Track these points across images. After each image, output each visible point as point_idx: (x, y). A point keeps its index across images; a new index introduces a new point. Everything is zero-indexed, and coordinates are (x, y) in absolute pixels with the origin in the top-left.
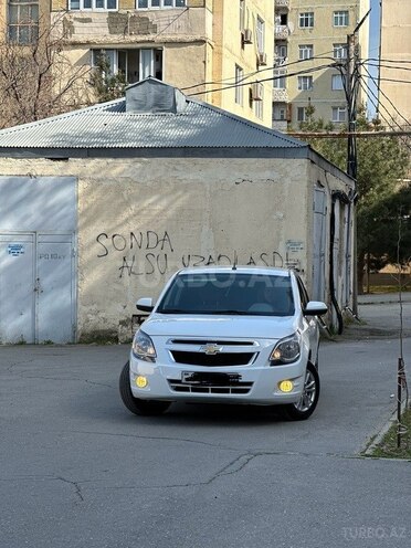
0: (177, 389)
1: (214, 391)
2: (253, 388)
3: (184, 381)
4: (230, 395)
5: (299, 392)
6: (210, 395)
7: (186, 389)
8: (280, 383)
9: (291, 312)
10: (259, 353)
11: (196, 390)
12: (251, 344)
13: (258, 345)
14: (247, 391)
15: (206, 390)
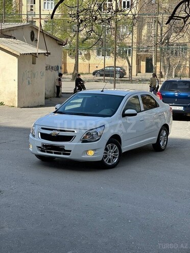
0: (41, 151)
1: (55, 153)
2: (71, 153)
4: (62, 156)
6: (53, 155)
10: (75, 136)
11: (48, 152)
12: (74, 132)
13: (76, 132)
14: (69, 154)
15: (52, 153)
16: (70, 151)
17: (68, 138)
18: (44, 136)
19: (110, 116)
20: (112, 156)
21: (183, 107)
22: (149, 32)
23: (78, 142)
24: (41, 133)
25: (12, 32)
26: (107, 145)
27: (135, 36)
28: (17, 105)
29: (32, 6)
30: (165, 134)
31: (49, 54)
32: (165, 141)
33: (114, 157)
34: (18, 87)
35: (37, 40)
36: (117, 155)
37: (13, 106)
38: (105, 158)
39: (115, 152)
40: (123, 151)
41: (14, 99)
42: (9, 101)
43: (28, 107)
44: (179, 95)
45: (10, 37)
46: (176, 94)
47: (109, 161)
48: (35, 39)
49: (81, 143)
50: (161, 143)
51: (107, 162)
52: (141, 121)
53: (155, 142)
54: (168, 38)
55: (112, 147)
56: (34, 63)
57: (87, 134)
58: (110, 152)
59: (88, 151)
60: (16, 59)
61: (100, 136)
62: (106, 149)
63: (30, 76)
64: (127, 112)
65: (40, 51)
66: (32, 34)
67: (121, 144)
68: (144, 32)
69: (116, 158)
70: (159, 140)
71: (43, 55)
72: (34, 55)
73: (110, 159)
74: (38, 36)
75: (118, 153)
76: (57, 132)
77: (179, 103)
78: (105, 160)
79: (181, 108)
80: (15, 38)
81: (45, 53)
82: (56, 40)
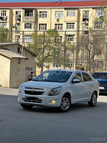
4: (37, 103)
6: (32, 103)
10: (45, 92)
11: (28, 101)
12: (44, 89)
13: (45, 90)
14: (41, 102)
15: (31, 102)
16: (42, 100)
17: (41, 93)
18: (26, 92)
19: (65, 82)
20: (65, 105)
21: (104, 88)
22: (82, 54)
23: (47, 95)
24: (25, 91)
25: (7, 47)
26: (62, 98)
27: (75, 55)
28: (9, 87)
29: (18, 40)
30: (95, 96)
31: (27, 59)
32: (95, 101)
33: (67, 106)
34: (10, 76)
35: (21, 52)
36: (68, 104)
37: (7, 87)
38: (62, 106)
39: (67, 103)
40: (72, 103)
41: (7, 83)
42: (4, 84)
43: (15, 88)
44: (102, 81)
45: (7, 49)
46: (100, 80)
47: (64, 108)
48: (20, 52)
49: (48, 96)
50: (93, 102)
51: (62, 108)
52: (82, 87)
53: (90, 100)
54: (93, 57)
55: (66, 100)
56: (19, 63)
57: (51, 91)
58: (64, 102)
59: (52, 101)
60: (9, 60)
61: (59, 93)
62: (62, 101)
63: (17, 70)
64: (74, 80)
65: (23, 57)
66: (19, 49)
67: (71, 98)
68: (80, 54)
69: (68, 106)
70: (92, 100)
71: (25, 59)
72: (20, 59)
73: (64, 107)
74: (22, 50)
75: (69, 103)
76: (35, 90)
77: (102, 85)
78: (62, 107)
79: (103, 88)
80: (9, 50)
81: (25, 58)
82: (32, 53)
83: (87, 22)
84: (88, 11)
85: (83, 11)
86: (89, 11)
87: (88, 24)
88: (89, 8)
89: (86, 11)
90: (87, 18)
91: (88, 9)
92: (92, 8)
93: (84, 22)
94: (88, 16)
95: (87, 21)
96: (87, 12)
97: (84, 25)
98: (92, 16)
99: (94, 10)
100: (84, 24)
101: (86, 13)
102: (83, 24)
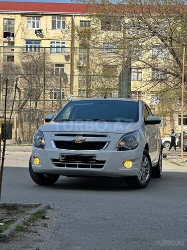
0: (58, 165)
1: (80, 166)
2: (105, 165)
3: (61, 160)
4: (91, 169)
5: (138, 168)
6: (78, 169)
7: (63, 166)
8: (124, 162)
9: (136, 120)
10: (109, 142)
14: (102, 167)
15: (75, 166)
16: (104, 162)
20: (144, 172)
40: (153, 165)
49: (116, 151)
51: (140, 179)
69: (147, 174)
73: (142, 175)
75: (149, 168)
78: (138, 177)
83: (12, 40)
84: (12, 19)
85: (4, 19)
86: (14, 19)
87: (13, 43)
88: (15, 14)
89: (8, 19)
90: (11, 32)
91: (13, 15)
92: (21, 14)
93: (6, 40)
94: (14, 28)
95: (12, 38)
96: (10, 21)
97: (6, 45)
98: (20, 28)
99: (25, 18)
100: (6, 42)
101: (9, 23)
102: (4, 42)
